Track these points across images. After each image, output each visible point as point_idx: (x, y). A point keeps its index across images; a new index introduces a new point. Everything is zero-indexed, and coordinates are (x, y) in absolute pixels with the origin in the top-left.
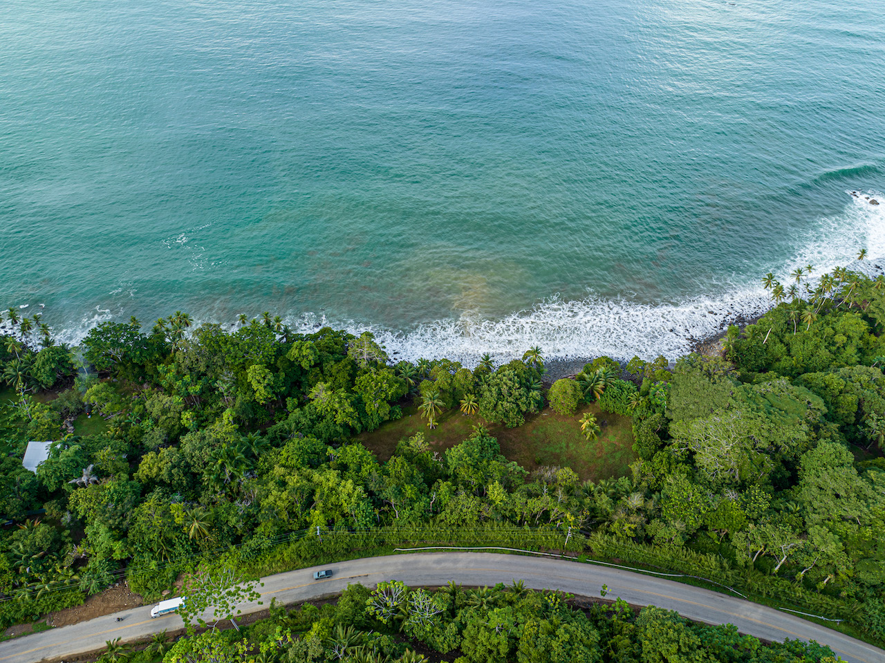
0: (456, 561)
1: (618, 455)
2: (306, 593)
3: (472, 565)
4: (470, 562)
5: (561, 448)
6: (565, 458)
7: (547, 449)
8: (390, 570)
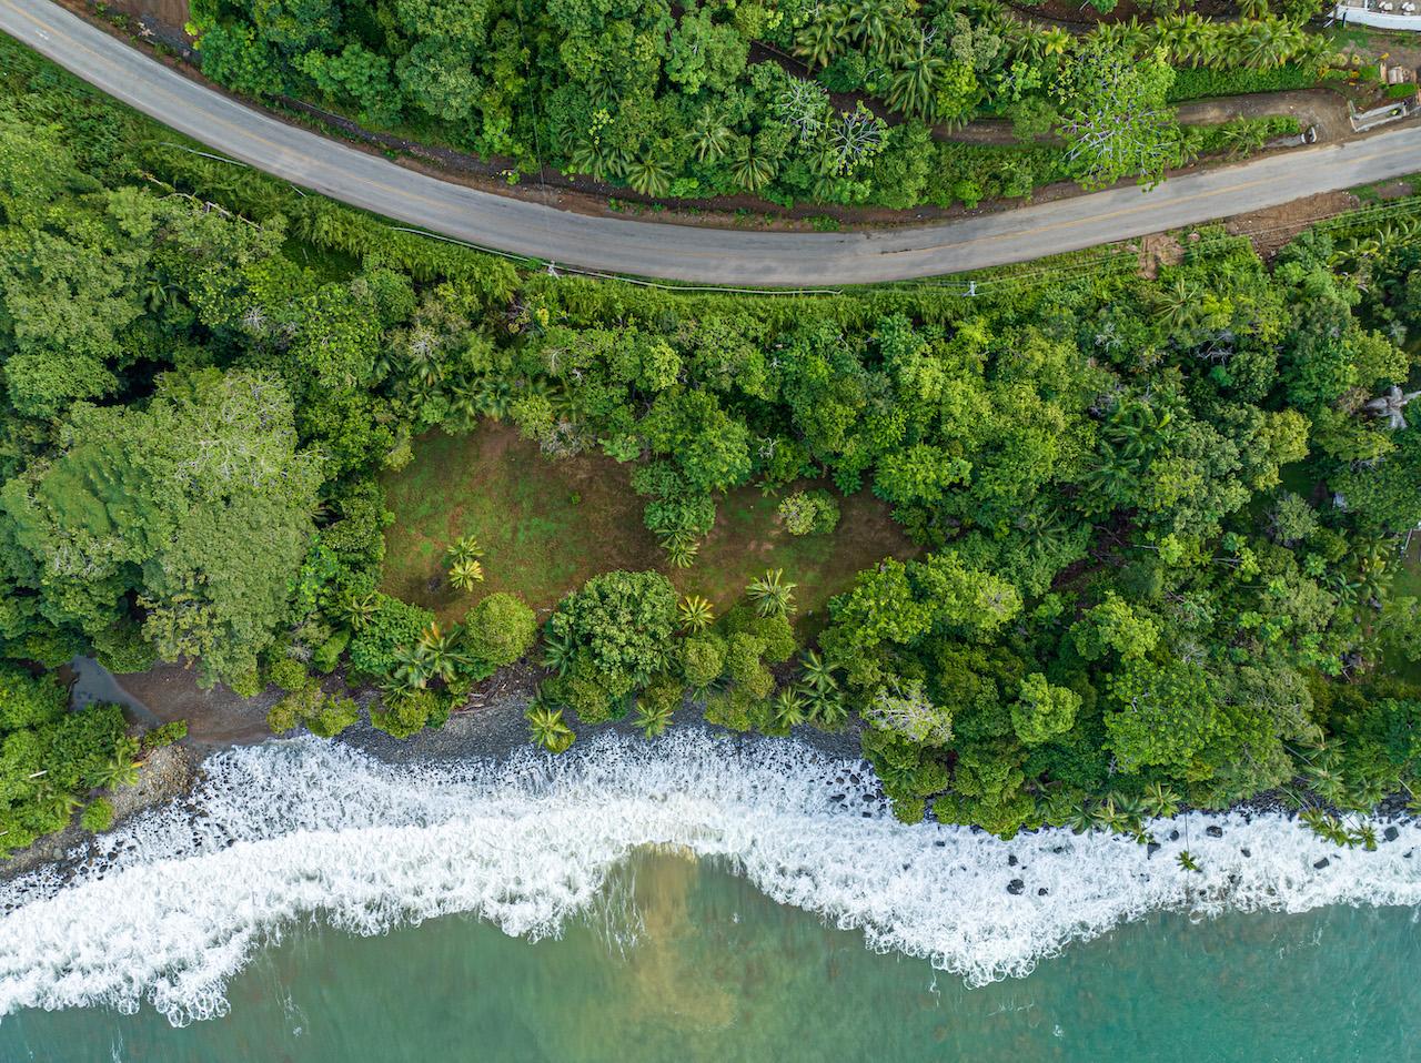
0: (740, 270)
1: (424, 509)
2: (975, 229)
3: (714, 263)
4: (716, 268)
5: (527, 528)
6: (525, 505)
7: (555, 525)
8: (846, 260)
